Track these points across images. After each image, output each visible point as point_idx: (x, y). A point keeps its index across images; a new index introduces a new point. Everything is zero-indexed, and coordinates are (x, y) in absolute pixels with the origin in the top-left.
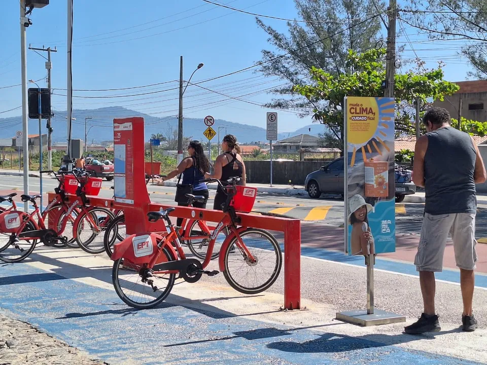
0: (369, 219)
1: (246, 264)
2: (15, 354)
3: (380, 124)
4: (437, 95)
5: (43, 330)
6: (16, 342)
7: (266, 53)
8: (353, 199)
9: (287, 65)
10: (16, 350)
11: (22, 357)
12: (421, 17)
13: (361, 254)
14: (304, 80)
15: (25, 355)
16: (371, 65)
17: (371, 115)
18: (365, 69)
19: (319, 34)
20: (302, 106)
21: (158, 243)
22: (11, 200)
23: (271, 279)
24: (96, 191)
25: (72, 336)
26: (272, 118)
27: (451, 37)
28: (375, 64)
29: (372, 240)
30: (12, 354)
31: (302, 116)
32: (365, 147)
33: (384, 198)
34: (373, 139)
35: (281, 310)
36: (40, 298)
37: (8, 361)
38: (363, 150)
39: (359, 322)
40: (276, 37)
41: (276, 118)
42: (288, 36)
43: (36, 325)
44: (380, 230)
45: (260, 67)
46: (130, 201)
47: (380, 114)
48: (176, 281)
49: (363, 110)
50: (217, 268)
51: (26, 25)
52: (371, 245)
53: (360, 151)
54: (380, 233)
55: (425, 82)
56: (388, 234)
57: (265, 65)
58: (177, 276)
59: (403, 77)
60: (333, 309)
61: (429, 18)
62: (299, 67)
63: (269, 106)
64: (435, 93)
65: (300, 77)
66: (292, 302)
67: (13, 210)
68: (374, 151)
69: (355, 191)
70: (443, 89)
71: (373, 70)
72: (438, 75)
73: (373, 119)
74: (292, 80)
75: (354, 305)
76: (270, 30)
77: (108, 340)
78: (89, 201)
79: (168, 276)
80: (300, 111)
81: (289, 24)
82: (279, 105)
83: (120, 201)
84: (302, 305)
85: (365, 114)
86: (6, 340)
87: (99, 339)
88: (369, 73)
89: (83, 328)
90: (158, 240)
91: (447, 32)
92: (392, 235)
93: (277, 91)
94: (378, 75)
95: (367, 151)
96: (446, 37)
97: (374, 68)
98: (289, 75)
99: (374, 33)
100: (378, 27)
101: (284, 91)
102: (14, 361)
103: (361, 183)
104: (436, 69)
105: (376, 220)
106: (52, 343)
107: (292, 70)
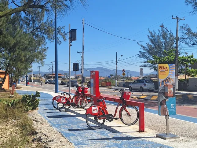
0: (166, 104)
1: (127, 116)
2: (53, 144)
3: (170, 72)
4: (192, 63)
5: (64, 136)
6: (55, 140)
7: (140, 52)
8: (161, 97)
9: (146, 55)
10: (54, 143)
11: (55, 145)
12: (186, 40)
13: (164, 115)
14: (151, 59)
15: (56, 145)
16: (171, 54)
17: (167, 70)
18: (169, 55)
19: (155, 46)
20: (151, 66)
21: (100, 109)
22: (64, 94)
23: (135, 121)
24: (87, 92)
25: (72, 138)
26: (141, 70)
27: (195, 45)
28: (172, 54)
29: (168, 110)
30: (52, 144)
31: (151, 69)
32: (165, 80)
33: (171, 97)
34: (168, 77)
35: (138, 132)
36: (67, 124)
37: (50, 146)
38: (164, 81)
39: (163, 138)
40: (143, 47)
41: (143, 70)
42: (146, 47)
43: (63, 134)
44: (171, 107)
45: (138, 56)
46: (95, 95)
47: (170, 69)
48: (105, 121)
49: (164, 68)
50: (118, 117)
51: (70, 46)
52: (167, 112)
53: (163, 81)
54: (170, 108)
55: (187, 59)
56: (173, 108)
57: (140, 55)
58: (106, 119)
59: (181, 57)
60: (156, 132)
61: (188, 40)
62: (150, 55)
63: (141, 66)
64: (191, 62)
65: (150, 58)
66: (142, 129)
67: (64, 97)
68: (168, 81)
69: (162, 94)
70: (193, 61)
71: (171, 55)
72: (192, 57)
73: (167, 71)
74: (148, 59)
75: (163, 131)
76: (141, 46)
77: (82, 141)
78: (85, 94)
79: (103, 119)
80: (150, 68)
81: (147, 44)
82: (144, 66)
83: (92, 95)
84: (145, 130)
85: (164, 69)
86: (52, 139)
87: (79, 140)
88: (170, 57)
89: (76, 136)
90: (100, 108)
91: (194, 44)
92: (175, 109)
93: (143, 62)
94: (173, 57)
95: (165, 81)
96: (194, 45)
97: (172, 55)
98: (147, 57)
99: (172, 45)
100: (173, 43)
101: (145, 62)
102: (52, 147)
103: (164, 92)
104: (191, 55)
105: (169, 104)
106: (65, 141)
107: (148, 56)
